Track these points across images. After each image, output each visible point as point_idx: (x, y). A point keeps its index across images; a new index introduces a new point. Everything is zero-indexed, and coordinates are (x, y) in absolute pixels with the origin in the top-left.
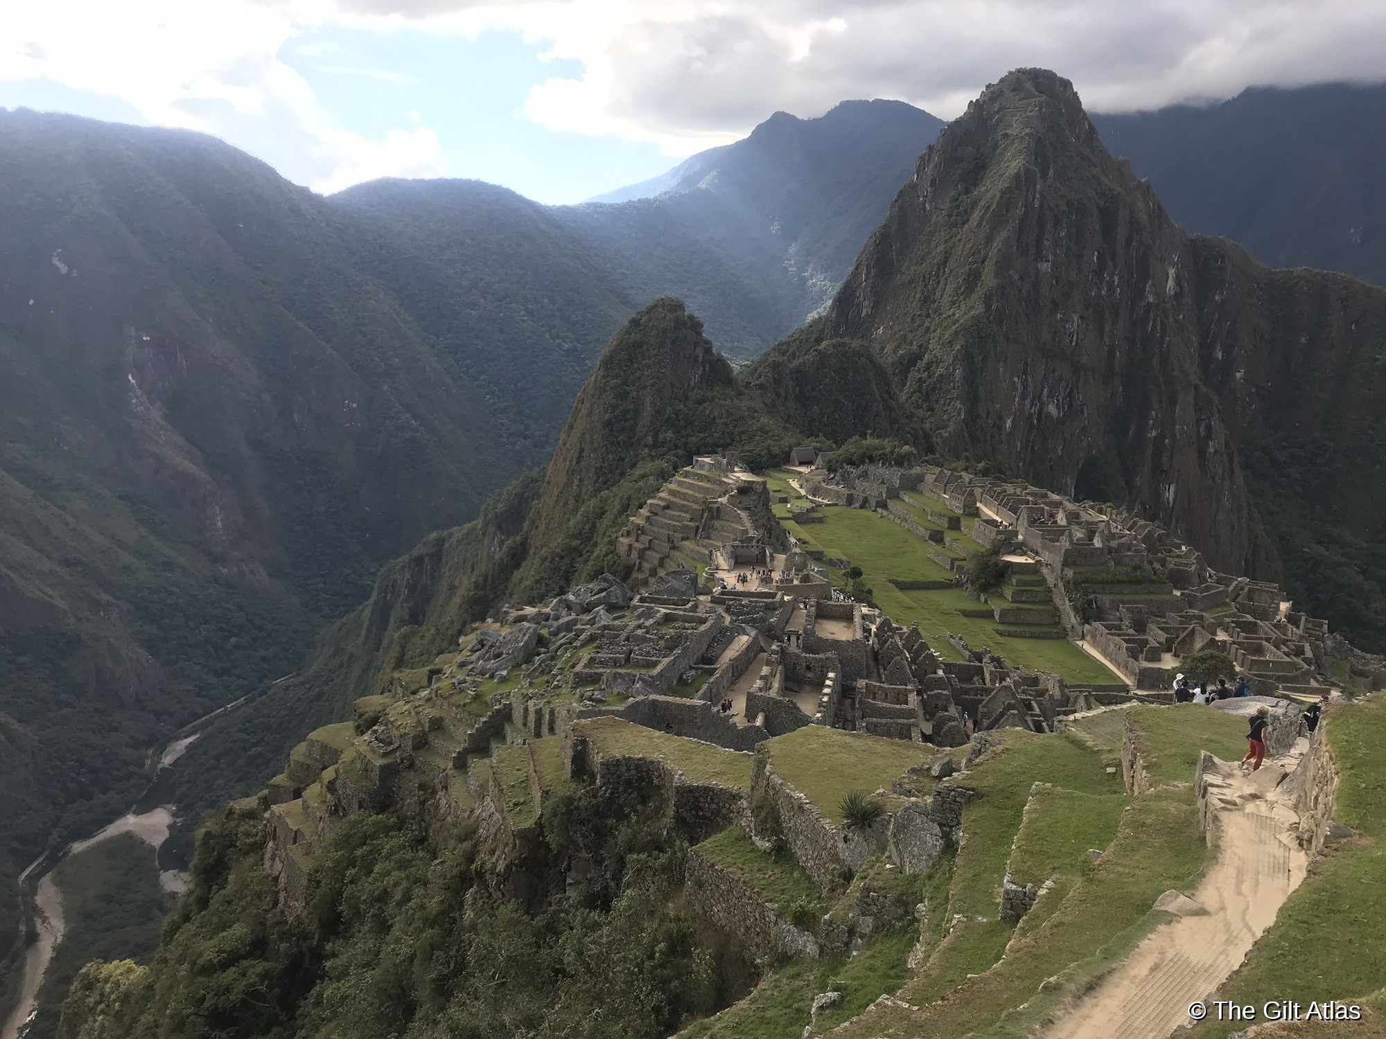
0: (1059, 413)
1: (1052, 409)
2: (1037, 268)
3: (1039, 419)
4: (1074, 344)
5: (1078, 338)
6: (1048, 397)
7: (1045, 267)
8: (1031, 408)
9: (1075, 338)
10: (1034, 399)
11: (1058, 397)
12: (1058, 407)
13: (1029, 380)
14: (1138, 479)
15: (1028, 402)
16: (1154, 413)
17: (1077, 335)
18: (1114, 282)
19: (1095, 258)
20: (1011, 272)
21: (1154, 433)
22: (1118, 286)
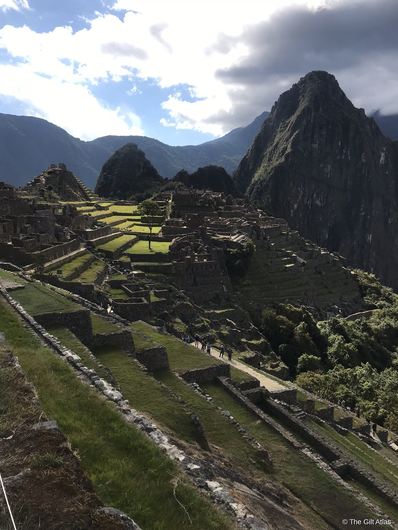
0: (322, 204)
1: (318, 202)
2: (312, 146)
3: (312, 206)
4: (328, 177)
5: (330, 175)
6: (316, 198)
7: (316, 146)
8: (308, 201)
9: (329, 175)
10: (309, 198)
11: (320, 198)
12: (321, 201)
13: (306, 190)
14: (355, 231)
15: (306, 199)
16: (363, 205)
17: (330, 174)
18: (348, 153)
19: (340, 144)
20: (299, 147)
21: (363, 214)
22: (349, 155)
